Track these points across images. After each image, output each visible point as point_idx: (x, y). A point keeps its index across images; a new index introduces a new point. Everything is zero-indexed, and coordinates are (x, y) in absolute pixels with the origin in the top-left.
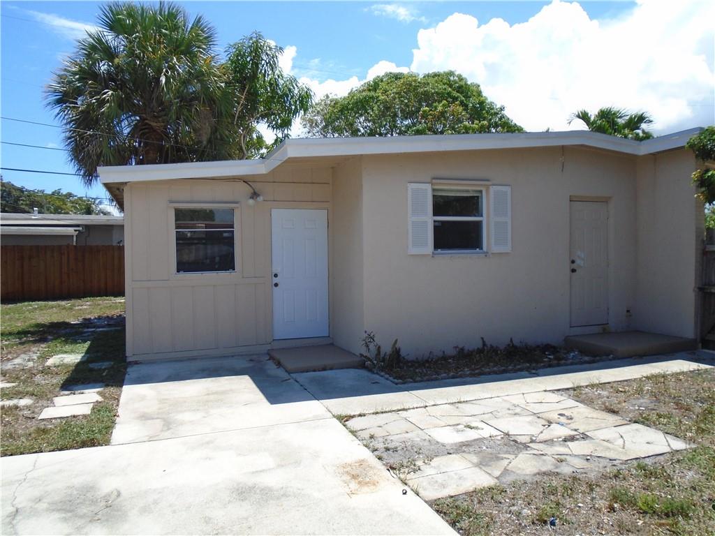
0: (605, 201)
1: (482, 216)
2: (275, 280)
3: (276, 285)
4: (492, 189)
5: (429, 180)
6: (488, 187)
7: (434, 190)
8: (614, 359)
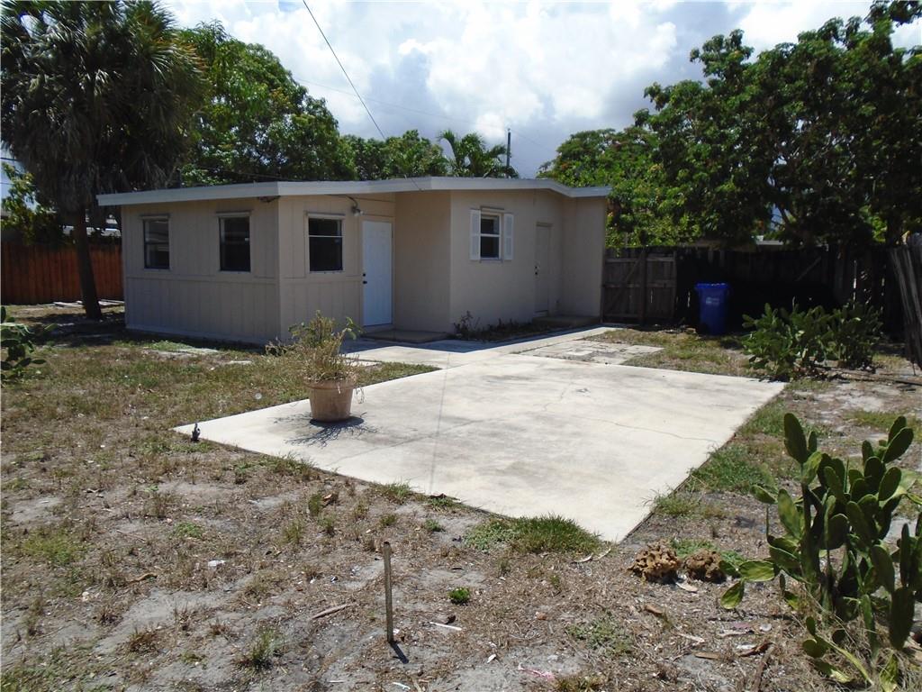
0: (548, 226)
1: (498, 234)
2: (365, 279)
3: (365, 282)
4: (506, 215)
5: (479, 207)
6: (503, 214)
7: (482, 215)
8: (573, 328)
